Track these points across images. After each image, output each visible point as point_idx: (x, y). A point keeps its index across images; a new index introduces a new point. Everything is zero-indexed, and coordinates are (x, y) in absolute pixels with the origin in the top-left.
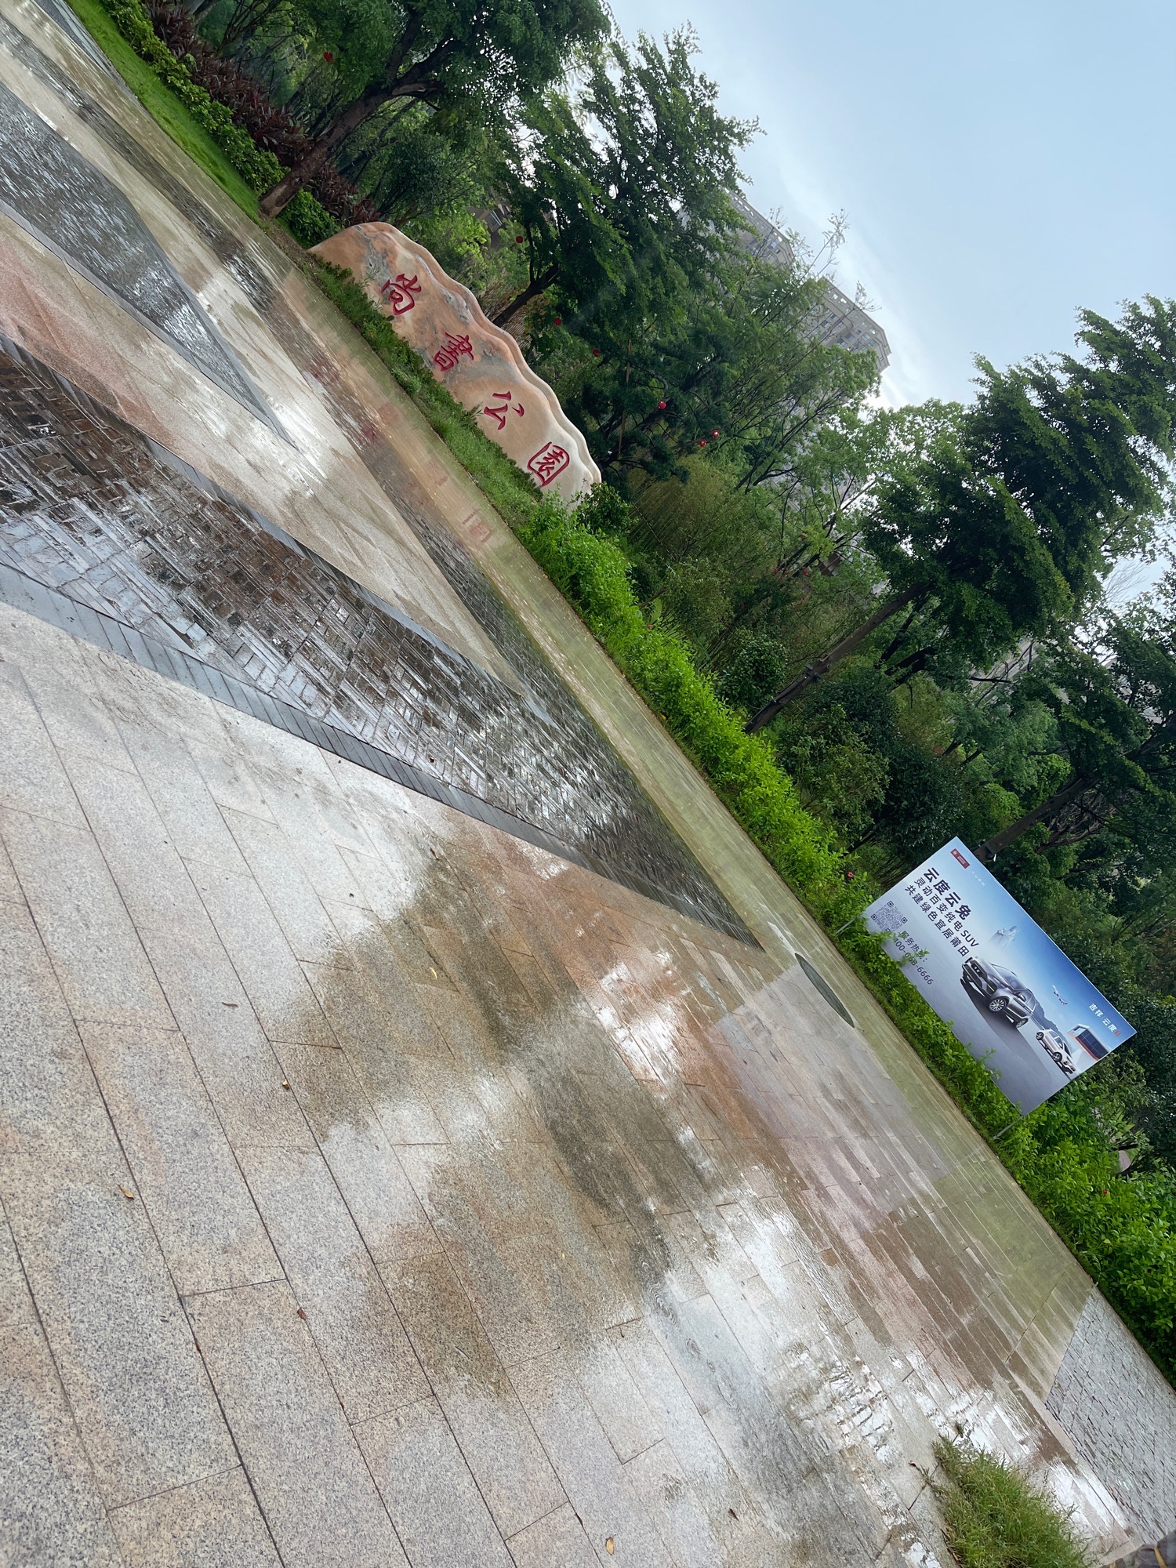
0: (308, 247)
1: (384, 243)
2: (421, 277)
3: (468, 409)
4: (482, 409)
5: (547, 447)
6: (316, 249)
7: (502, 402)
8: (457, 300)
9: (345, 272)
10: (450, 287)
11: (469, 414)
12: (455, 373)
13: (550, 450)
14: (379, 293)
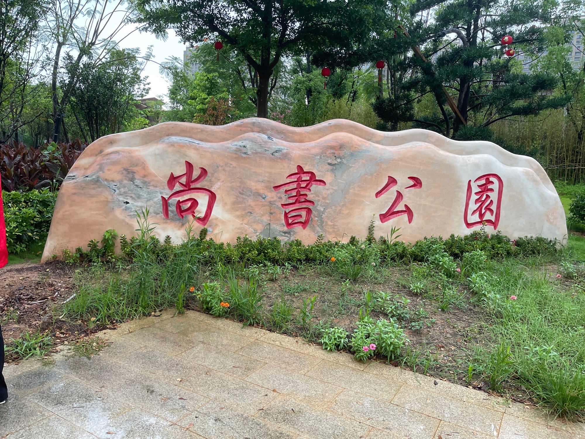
4: (378, 221)
5: (469, 188)
7: (391, 195)
10: (234, 135)
11: (370, 240)
12: (320, 216)
13: (475, 189)
14: (166, 223)
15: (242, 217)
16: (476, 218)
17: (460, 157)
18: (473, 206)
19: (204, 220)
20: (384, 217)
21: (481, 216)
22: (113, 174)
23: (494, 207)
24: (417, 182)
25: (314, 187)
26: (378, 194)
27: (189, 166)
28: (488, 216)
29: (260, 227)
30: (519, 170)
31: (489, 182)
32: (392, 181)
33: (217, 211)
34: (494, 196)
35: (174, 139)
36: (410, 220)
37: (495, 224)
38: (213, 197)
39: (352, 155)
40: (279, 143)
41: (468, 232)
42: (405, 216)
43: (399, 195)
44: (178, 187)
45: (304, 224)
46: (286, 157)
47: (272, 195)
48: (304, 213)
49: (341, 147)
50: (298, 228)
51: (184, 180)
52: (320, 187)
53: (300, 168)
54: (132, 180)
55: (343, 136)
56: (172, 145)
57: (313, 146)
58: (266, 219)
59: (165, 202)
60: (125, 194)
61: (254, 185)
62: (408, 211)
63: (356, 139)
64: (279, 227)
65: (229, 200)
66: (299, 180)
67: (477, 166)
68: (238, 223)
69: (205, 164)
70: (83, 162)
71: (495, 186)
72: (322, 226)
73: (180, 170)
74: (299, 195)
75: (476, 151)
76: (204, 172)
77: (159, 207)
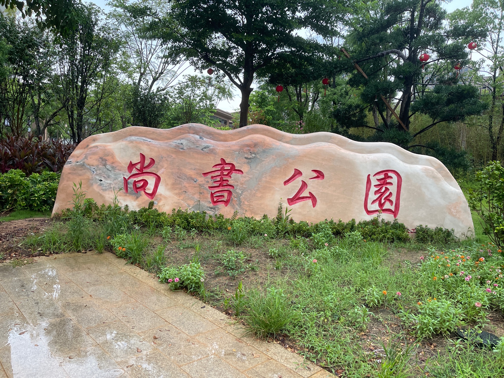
0: (50, 212)
1: (96, 154)
2: (146, 151)
3: (273, 216)
4: (285, 205)
5: (369, 181)
7: (297, 183)
8: (189, 141)
9: (87, 205)
10: (175, 136)
11: (279, 219)
12: (238, 196)
13: (374, 182)
14: (126, 195)
15: (179, 194)
16: (376, 206)
17: (360, 156)
18: (372, 196)
19: (152, 195)
20: (291, 201)
21: (381, 205)
22: (93, 161)
23: (393, 198)
24: (320, 175)
25: (234, 175)
26: (286, 183)
27: (143, 157)
28: (387, 206)
29: (192, 203)
30: (418, 168)
31: (387, 177)
32: (298, 173)
33: (161, 190)
34: (393, 189)
35: (133, 138)
36: (314, 205)
37: (395, 213)
38: (158, 179)
39: (264, 151)
40: (207, 142)
41: (369, 218)
42: (310, 202)
43: (304, 185)
44: (134, 171)
45: (226, 202)
46: (212, 152)
47: (201, 180)
48: (226, 194)
49: (255, 145)
50: (221, 206)
51: (138, 166)
52: (239, 175)
53: (223, 160)
54: (105, 165)
55: (258, 137)
56: (131, 142)
57: (234, 144)
58: (197, 197)
59: (126, 181)
60: (100, 175)
61: (190, 172)
62: (312, 197)
63: (268, 139)
64: (207, 203)
65: (170, 182)
66: (222, 170)
67: (375, 163)
68: (176, 198)
69: (153, 156)
70: (76, 152)
71: (394, 180)
72: (240, 205)
73: (136, 159)
74: (222, 180)
75: (377, 151)
76: (153, 161)
77: (122, 185)
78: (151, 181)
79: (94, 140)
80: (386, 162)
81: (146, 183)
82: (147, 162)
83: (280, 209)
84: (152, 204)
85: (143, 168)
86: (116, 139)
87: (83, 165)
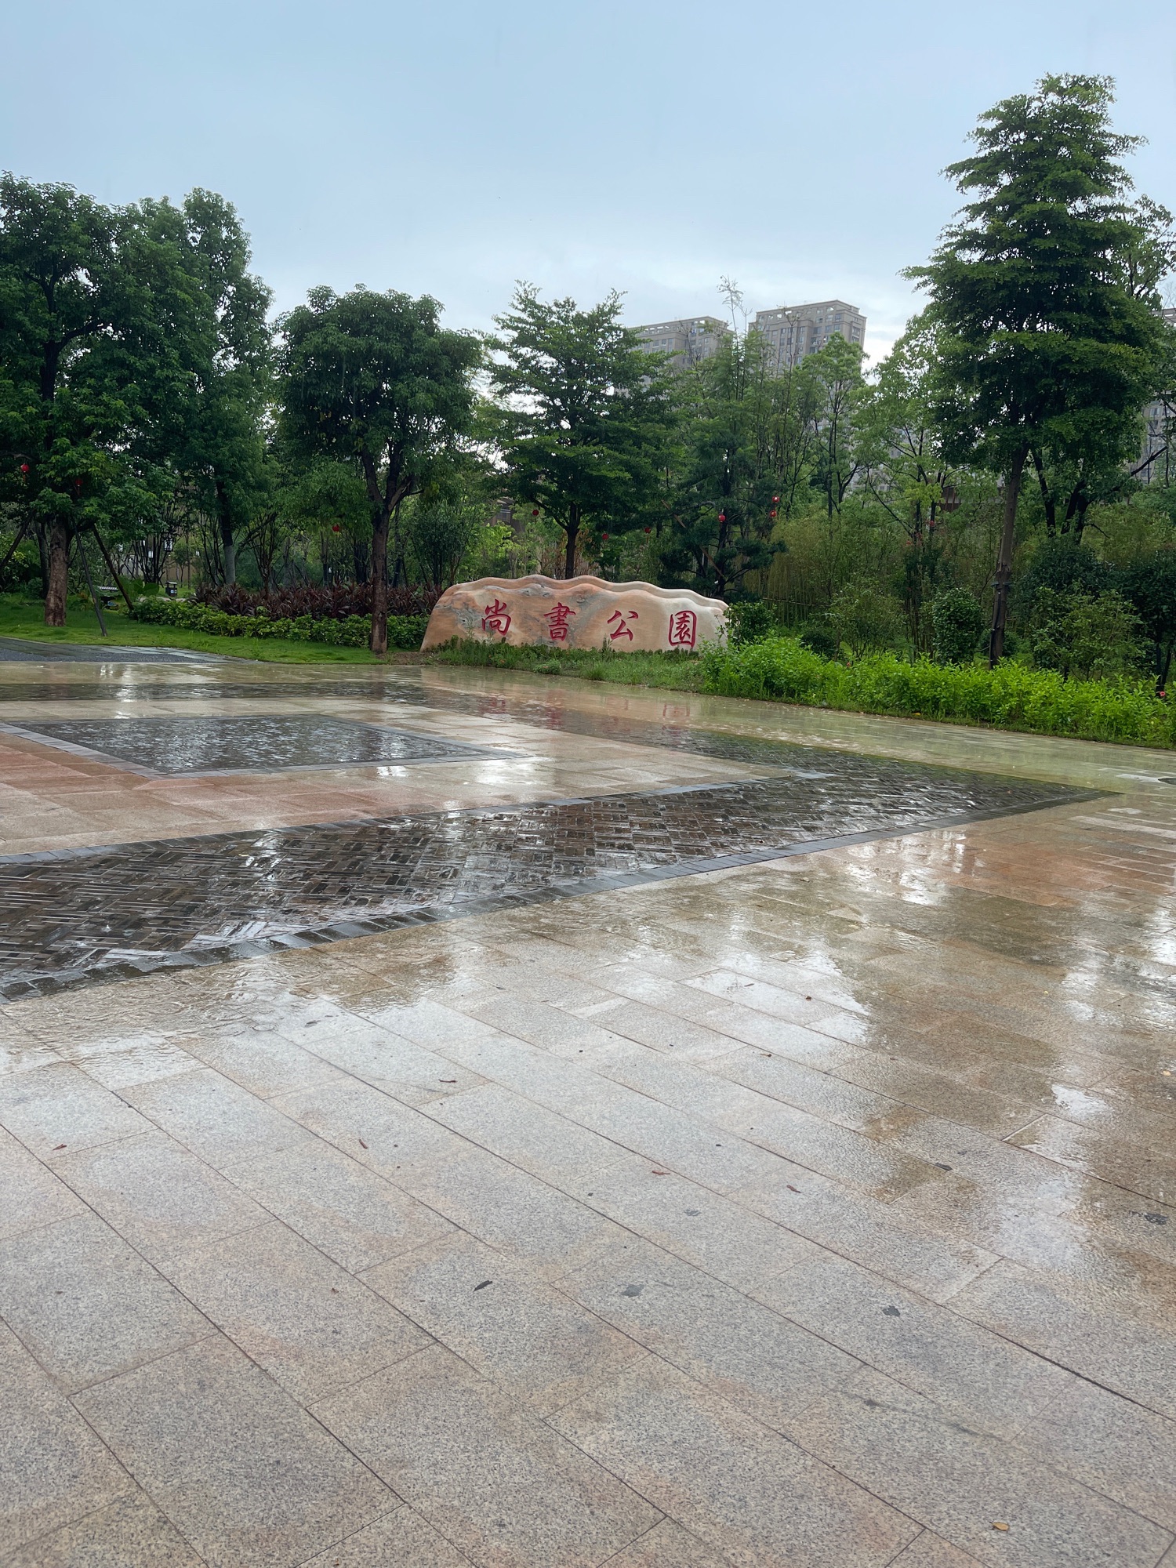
0: (418, 650)
1: (459, 599)
2: (500, 597)
3: (600, 647)
4: (609, 638)
5: (672, 619)
6: (423, 647)
7: (617, 622)
8: (533, 589)
9: (453, 640)
10: (522, 585)
11: (604, 650)
12: (572, 632)
13: (676, 620)
14: (483, 633)
15: (525, 632)
16: (677, 639)
17: (665, 600)
18: (675, 632)
19: (504, 632)
20: (613, 636)
21: (681, 638)
22: (458, 605)
24: (635, 615)
25: (568, 616)
26: (609, 621)
27: (497, 602)
28: (686, 638)
29: (535, 638)
30: (709, 609)
31: (685, 616)
32: (618, 614)
33: (511, 628)
34: (690, 625)
35: (489, 586)
36: (631, 639)
37: (692, 644)
38: (509, 620)
39: (592, 597)
40: (548, 590)
41: (672, 648)
42: (628, 636)
43: (623, 623)
44: (490, 613)
45: (563, 638)
46: (551, 597)
47: (543, 620)
48: (562, 631)
49: (585, 592)
50: (559, 640)
51: (494, 610)
52: (572, 616)
53: (560, 604)
54: (467, 609)
55: (586, 585)
56: (489, 590)
57: (568, 591)
58: (539, 633)
59: (484, 621)
60: (463, 616)
61: (533, 614)
62: (629, 632)
63: (595, 587)
64: (547, 639)
65: (519, 622)
66: (559, 611)
67: (677, 605)
68: (523, 635)
69: (505, 601)
70: (443, 598)
71: (691, 618)
72: (573, 640)
73: (492, 604)
74: (559, 620)
75: (678, 596)
76: (505, 605)
77: (481, 624)
78: (504, 622)
79: (458, 589)
80: (684, 605)
81: (499, 622)
82: (500, 606)
83: (605, 643)
84: (504, 639)
85: (497, 610)
86: (475, 588)
87: (450, 609)
